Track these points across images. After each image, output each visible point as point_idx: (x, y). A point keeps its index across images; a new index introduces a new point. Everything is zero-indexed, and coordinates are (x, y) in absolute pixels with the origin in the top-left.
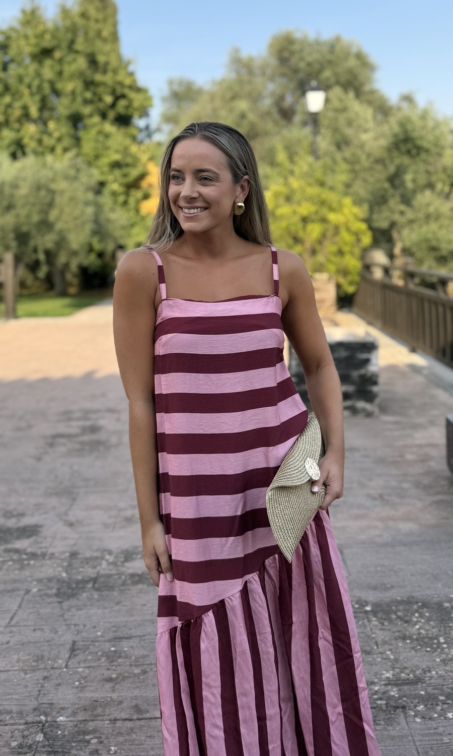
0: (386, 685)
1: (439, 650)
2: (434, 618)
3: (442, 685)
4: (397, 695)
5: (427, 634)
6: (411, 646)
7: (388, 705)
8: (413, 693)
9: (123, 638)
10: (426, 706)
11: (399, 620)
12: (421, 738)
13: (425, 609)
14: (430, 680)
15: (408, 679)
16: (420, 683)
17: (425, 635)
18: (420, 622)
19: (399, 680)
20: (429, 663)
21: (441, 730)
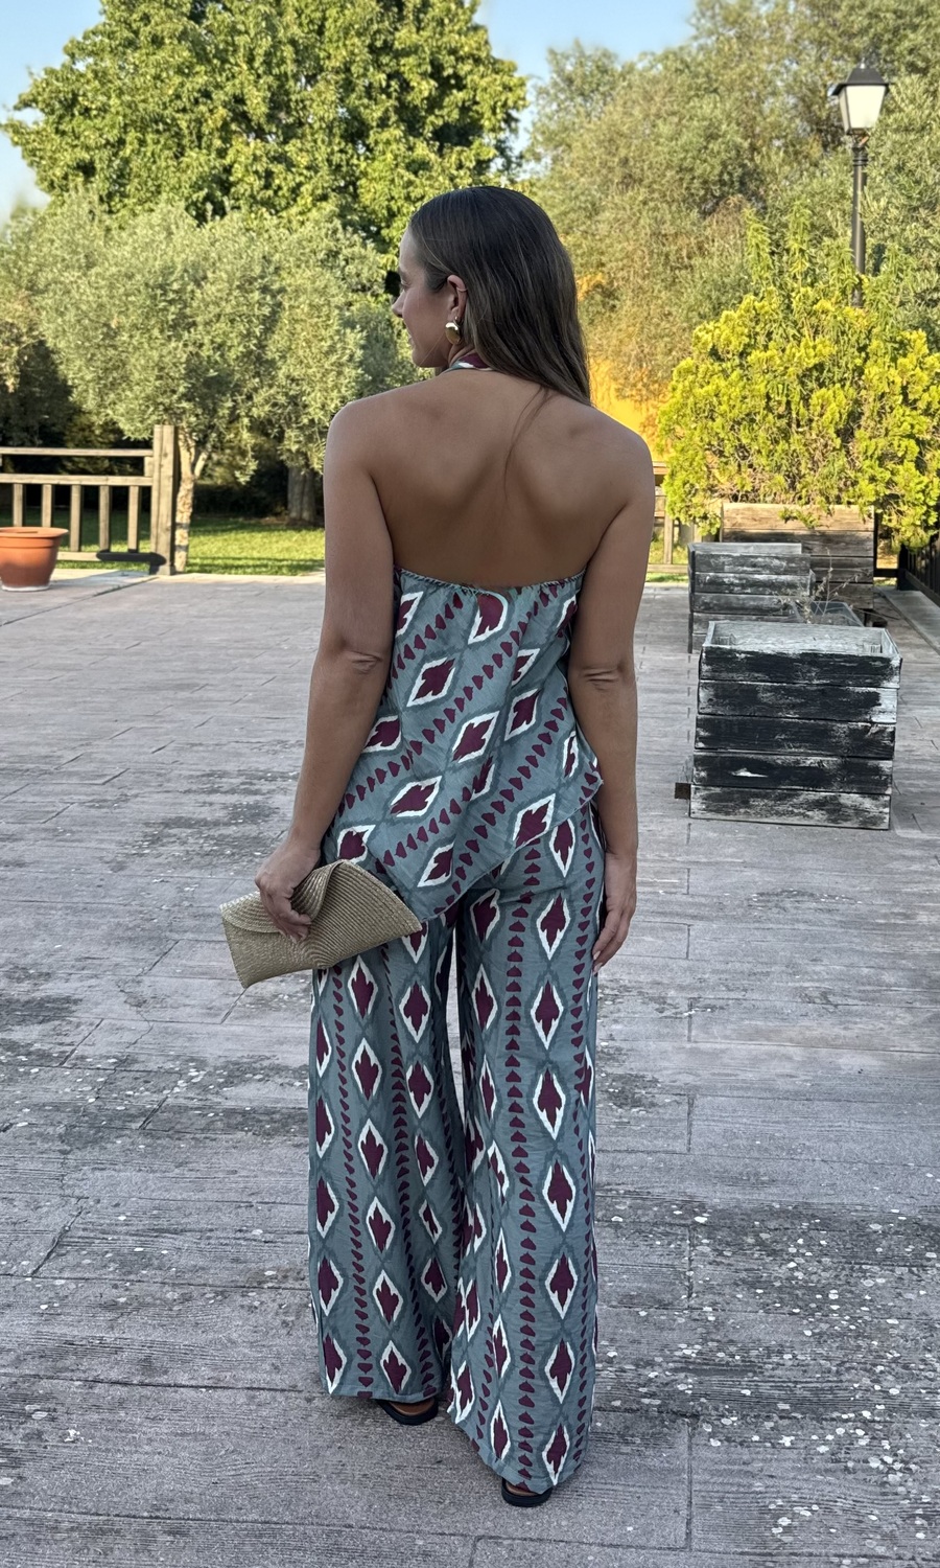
9: (168, 1231)
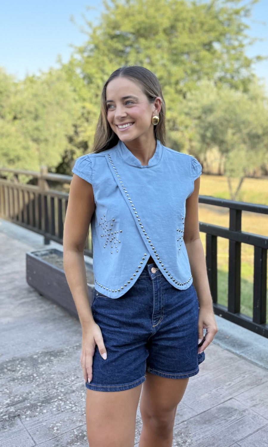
0: (7, 407)
1: (34, 381)
2: (29, 365)
3: (39, 398)
4: (14, 411)
5: (27, 374)
6: (18, 383)
7: (10, 417)
8: (23, 406)
10: (31, 411)
11: (9, 372)
12: (31, 427)
13: (23, 362)
14: (31, 397)
15: (19, 400)
16: (26, 400)
17: (25, 375)
18: (22, 369)
19: (14, 403)
20: (30, 389)
21: (41, 420)
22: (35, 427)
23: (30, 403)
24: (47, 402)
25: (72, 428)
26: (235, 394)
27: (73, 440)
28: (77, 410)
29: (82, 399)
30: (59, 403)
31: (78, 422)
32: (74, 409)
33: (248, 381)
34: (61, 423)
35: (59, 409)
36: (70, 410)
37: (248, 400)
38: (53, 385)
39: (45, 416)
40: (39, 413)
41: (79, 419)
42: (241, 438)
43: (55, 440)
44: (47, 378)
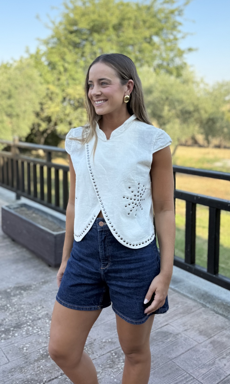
1: (8, 310)
3: (11, 324)
5: (2, 305)
10: (5, 334)
12: (5, 348)
14: (5, 323)
16: (1, 326)
21: (13, 342)
22: (9, 348)
23: (4, 328)
24: (18, 327)
25: (39, 348)
26: (170, 321)
27: (39, 358)
28: (42, 334)
29: (46, 325)
30: (27, 328)
31: (44, 343)
32: (40, 332)
33: (181, 310)
34: (29, 345)
35: (28, 333)
36: (36, 334)
37: (181, 326)
38: (23, 314)
39: (17, 339)
40: (12, 336)
41: (44, 341)
42: (175, 356)
43: (25, 358)
44: (18, 308)
